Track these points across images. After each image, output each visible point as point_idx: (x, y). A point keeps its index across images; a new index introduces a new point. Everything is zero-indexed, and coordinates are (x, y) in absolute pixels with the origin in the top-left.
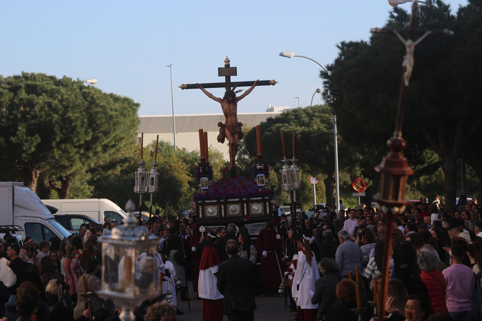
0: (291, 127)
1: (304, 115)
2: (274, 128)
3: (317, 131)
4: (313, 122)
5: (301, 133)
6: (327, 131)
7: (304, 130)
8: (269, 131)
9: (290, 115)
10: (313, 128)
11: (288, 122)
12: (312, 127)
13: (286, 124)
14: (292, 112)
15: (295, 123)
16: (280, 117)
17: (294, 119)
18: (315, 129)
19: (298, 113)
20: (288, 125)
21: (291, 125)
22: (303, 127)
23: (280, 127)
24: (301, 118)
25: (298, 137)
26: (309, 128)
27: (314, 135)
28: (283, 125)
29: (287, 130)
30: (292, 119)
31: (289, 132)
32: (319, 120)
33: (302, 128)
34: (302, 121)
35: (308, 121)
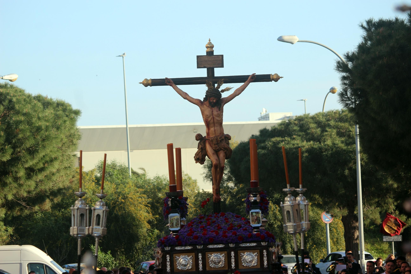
0: (293, 142)
1: (313, 125)
2: (269, 144)
3: (330, 148)
4: (326, 135)
5: (308, 151)
6: (345, 148)
7: (312, 146)
8: (263, 148)
9: (292, 126)
10: (326, 143)
11: (290, 135)
12: (324, 142)
13: (286, 138)
14: (295, 120)
15: (300, 136)
16: (279, 128)
17: (298, 131)
18: (328, 145)
19: (304, 122)
20: (289, 140)
21: (294, 139)
22: (312, 142)
23: (279, 142)
24: (308, 129)
25: (304, 156)
26: (320, 143)
27: (328, 153)
28: (283, 139)
29: (288, 146)
30: (295, 130)
31: (290, 149)
32: (335, 131)
33: (309, 143)
34: (310, 133)
35: (319, 134)
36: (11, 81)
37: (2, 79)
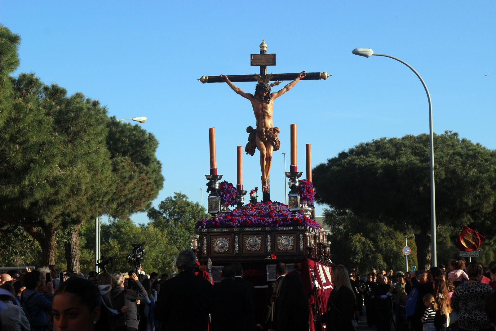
0: (368, 159)
1: (388, 146)
2: (345, 161)
3: (405, 164)
4: (401, 154)
5: (382, 167)
6: (420, 165)
7: (387, 163)
10: (401, 160)
11: (366, 154)
12: (399, 159)
13: (362, 156)
15: (375, 155)
17: (374, 151)
18: (403, 162)
19: (381, 145)
20: (365, 158)
21: (369, 157)
22: (387, 160)
23: (354, 160)
24: (384, 149)
25: (378, 172)
26: (395, 160)
27: (402, 170)
28: (359, 157)
29: (363, 163)
30: (371, 150)
31: (366, 166)
32: (410, 151)
33: (384, 160)
34: (385, 152)
35: (394, 154)
36: (140, 122)
37: (133, 120)
